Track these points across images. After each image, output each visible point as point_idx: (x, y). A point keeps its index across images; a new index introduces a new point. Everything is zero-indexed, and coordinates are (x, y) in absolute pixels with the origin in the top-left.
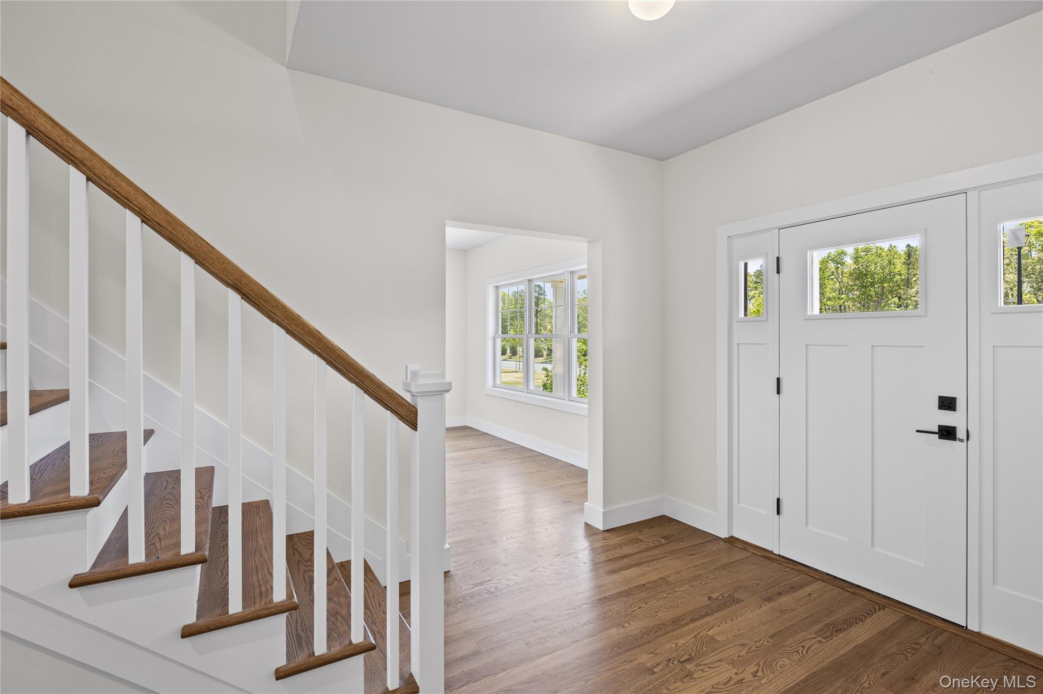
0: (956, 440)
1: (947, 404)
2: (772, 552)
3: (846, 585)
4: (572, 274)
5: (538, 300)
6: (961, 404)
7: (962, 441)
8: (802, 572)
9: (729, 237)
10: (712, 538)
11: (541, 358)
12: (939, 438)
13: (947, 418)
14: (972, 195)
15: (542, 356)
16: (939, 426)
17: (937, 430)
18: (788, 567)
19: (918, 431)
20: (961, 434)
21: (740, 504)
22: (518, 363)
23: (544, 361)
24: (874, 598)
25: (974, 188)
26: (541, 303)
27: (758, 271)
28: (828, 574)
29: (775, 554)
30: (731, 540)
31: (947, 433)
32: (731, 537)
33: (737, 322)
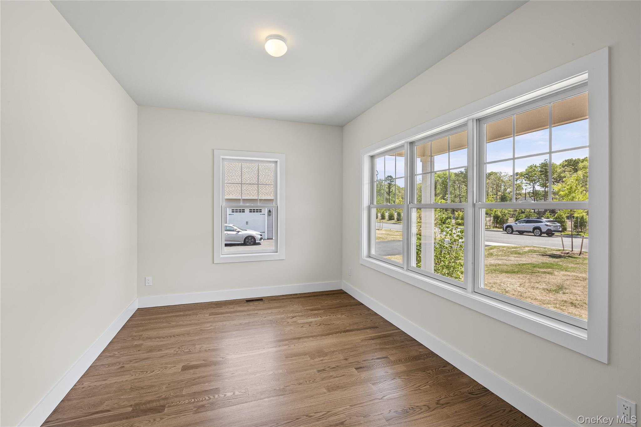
4: (478, 121)
5: (390, 185)
11: (393, 221)
15: (394, 219)
22: (379, 224)
23: (395, 222)
26: (392, 187)
27: (543, 163)
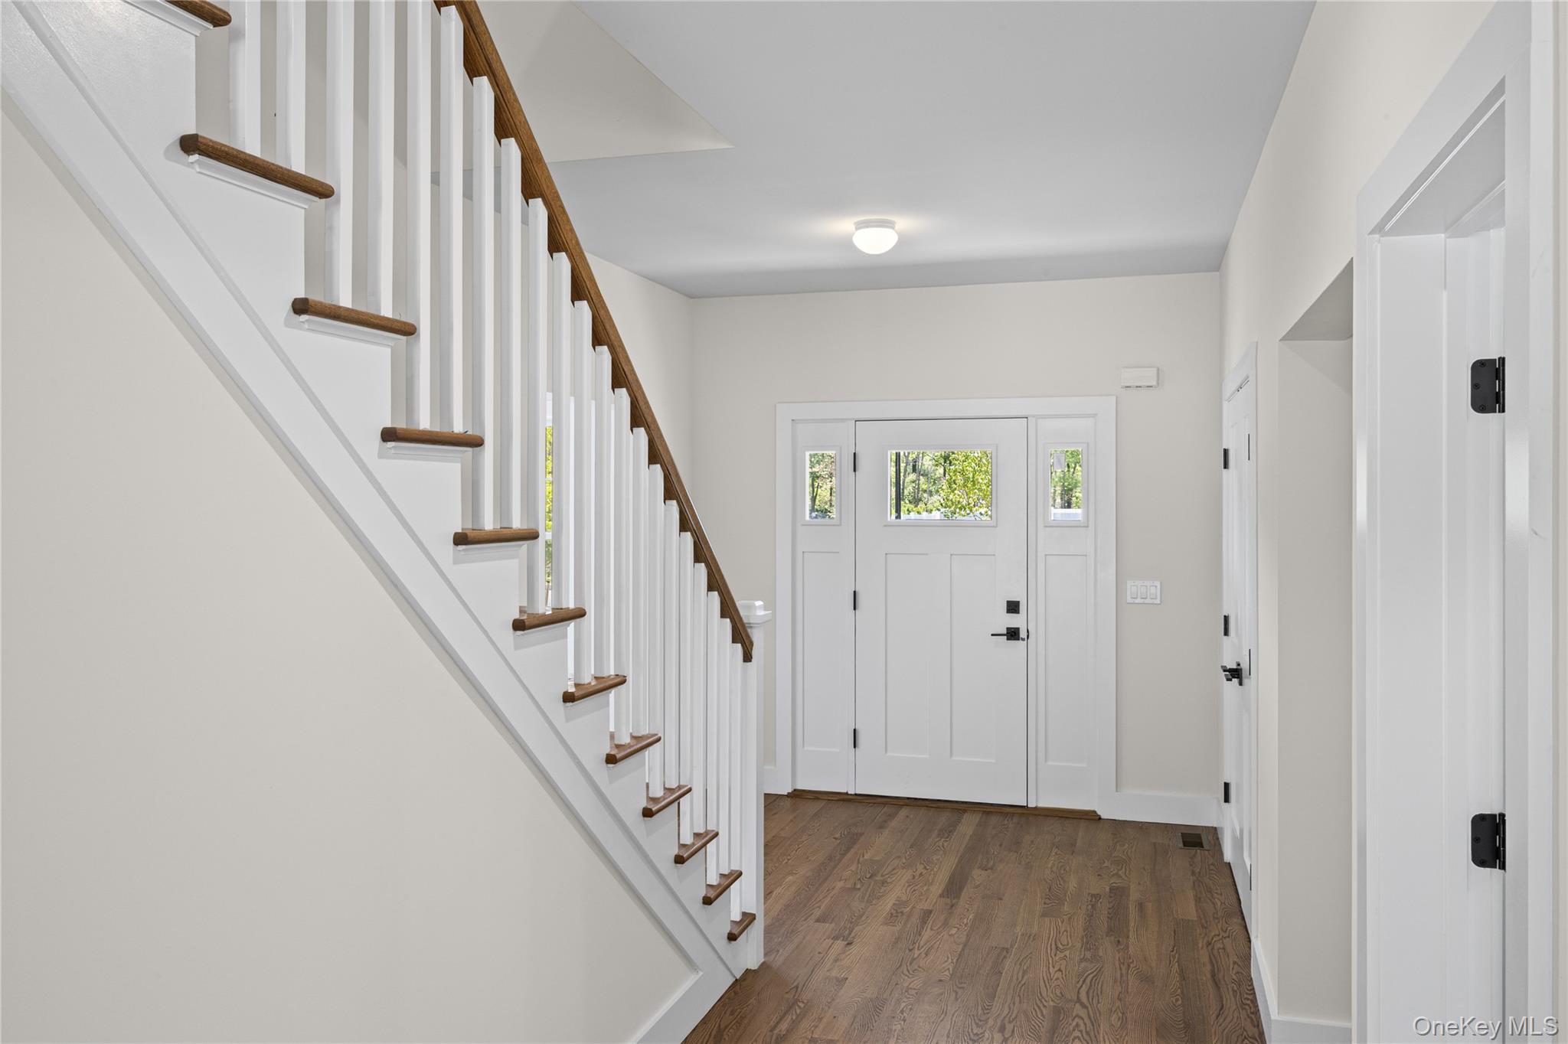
0: (1019, 640)
1: (1013, 607)
2: (847, 794)
3: (927, 802)
6: (1023, 607)
7: (1023, 640)
8: (885, 804)
9: (793, 420)
10: (774, 798)
12: (1008, 639)
13: (1014, 621)
14: (1032, 421)
16: (1008, 629)
17: (1005, 632)
18: (870, 803)
19: (992, 635)
20: (1023, 634)
21: (806, 748)
24: (955, 806)
25: (1034, 416)
28: (908, 798)
29: (851, 795)
30: (796, 793)
31: (1013, 634)
32: (795, 790)
33: (803, 525)
